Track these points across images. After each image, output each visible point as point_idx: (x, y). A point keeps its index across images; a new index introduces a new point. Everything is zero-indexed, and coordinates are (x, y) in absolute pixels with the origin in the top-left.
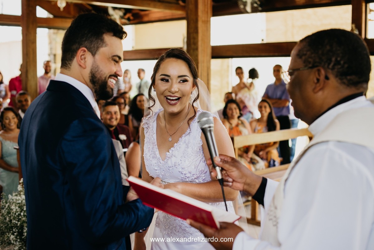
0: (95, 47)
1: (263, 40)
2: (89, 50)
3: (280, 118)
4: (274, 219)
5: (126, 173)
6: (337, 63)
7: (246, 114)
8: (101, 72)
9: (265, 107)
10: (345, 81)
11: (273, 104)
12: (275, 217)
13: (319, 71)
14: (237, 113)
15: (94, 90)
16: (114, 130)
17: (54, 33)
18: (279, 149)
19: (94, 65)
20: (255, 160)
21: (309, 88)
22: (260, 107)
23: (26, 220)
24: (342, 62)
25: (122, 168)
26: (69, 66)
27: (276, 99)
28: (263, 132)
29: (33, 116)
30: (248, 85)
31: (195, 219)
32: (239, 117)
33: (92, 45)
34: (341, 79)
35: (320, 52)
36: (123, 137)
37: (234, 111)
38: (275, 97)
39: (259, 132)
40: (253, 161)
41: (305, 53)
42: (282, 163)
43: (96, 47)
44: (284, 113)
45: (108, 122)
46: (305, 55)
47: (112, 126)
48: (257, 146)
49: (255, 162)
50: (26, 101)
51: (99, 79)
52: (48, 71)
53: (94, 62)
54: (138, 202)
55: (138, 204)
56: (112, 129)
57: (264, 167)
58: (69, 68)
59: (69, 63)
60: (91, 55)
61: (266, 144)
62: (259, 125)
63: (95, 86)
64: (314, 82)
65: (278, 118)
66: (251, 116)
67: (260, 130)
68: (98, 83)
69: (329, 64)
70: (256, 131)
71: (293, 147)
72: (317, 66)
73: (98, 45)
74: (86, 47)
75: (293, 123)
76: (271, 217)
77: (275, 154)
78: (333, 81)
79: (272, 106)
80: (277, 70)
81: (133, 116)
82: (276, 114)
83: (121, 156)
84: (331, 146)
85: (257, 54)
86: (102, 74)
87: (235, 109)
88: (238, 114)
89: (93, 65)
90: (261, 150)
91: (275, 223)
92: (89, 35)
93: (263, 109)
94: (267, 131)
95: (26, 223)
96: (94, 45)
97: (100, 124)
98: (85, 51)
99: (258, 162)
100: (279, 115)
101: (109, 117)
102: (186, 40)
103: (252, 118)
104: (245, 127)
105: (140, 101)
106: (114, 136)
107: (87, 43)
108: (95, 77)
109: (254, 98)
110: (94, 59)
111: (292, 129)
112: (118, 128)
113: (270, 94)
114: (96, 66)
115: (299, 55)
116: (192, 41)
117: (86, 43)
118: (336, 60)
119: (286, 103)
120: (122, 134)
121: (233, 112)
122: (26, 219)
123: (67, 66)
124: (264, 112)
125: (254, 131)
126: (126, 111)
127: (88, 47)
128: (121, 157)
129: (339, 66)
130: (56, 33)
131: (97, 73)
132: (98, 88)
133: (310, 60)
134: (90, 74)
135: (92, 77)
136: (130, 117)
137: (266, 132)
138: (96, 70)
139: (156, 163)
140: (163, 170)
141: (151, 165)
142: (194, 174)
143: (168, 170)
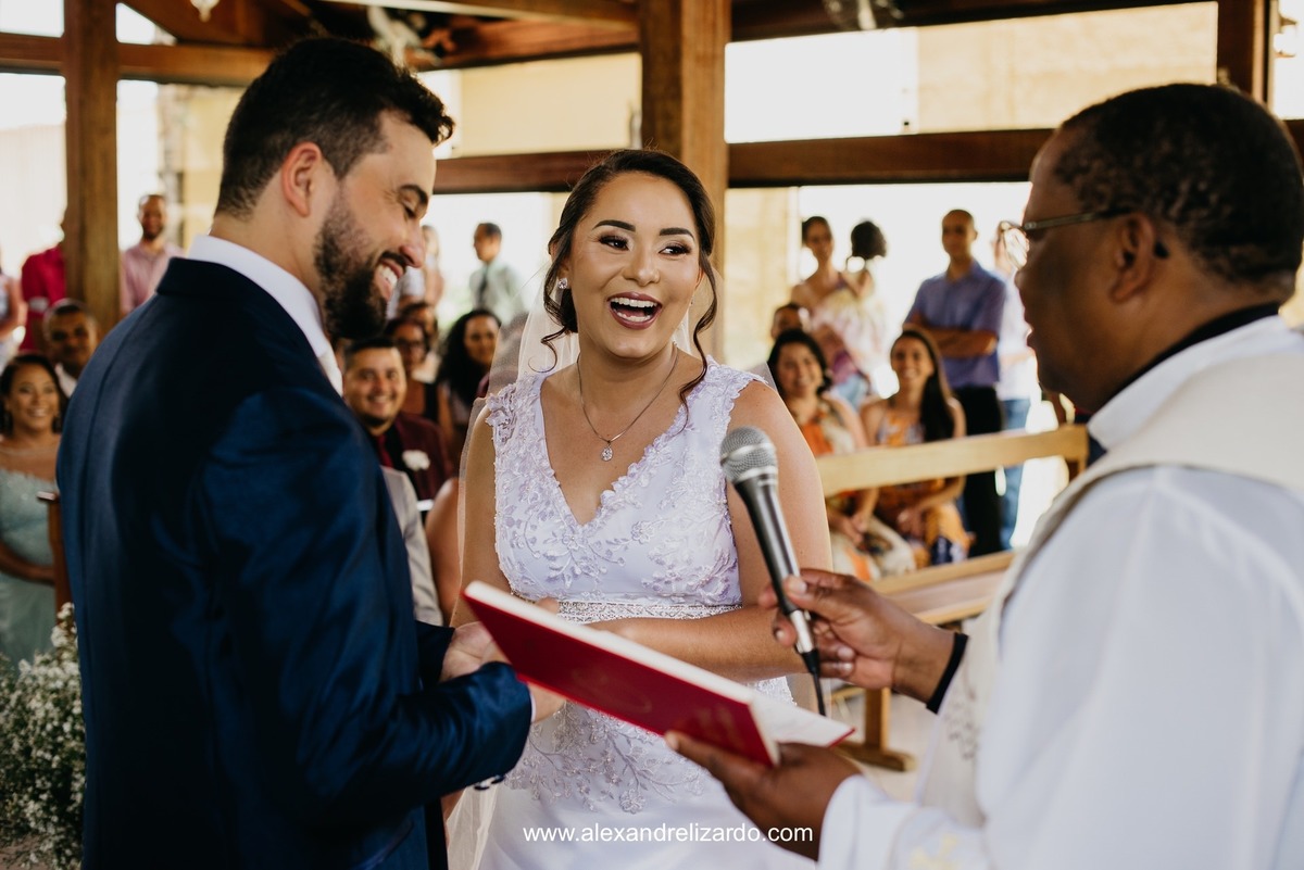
0: (347, 149)
1: (906, 124)
2: (328, 154)
3: (963, 395)
4: (966, 734)
5: (430, 586)
6: (1197, 199)
7: (844, 382)
8: (360, 237)
9: (916, 357)
10: (1222, 262)
11: (942, 345)
12: (969, 726)
13: (1134, 226)
14: (812, 377)
15: (323, 298)
16: (387, 433)
17: (178, 99)
18: (961, 503)
19: (337, 209)
20: (880, 538)
21: (1098, 285)
22: (898, 357)
23: (80, 747)
24: (1213, 198)
25: (414, 569)
26: (250, 205)
27: (953, 328)
28: (907, 444)
29: (108, 382)
30: (851, 279)
31: (694, 731)
32: (820, 391)
33: (341, 142)
34: (1208, 256)
35: (1138, 162)
36: (417, 460)
37: (804, 370)
38: (947, 322)
39: (893, 442)
40: (874, 543)
41: (1084, 163)
42: (974, 551)
43: (351, 150)
44: (980, 376)
45: (366, 405)
46: (1085, 170)
47: (378, 422)
48: (884, 492)
49: (882, 545)
50: (81, 333)
51: (349, 259)
52: (154, 230)
53: (340, 198)
54: (475, 684)
55: (472, 691)
56: (378, 431)
57: (912, 565)
58: (249, 212)
59: (250, 196)
60: (332, 172)
61: (917, 484)
62: (894, 420)
63: (331, 281)
64: (1114, 264)
65: (961, 394)
66: (863, 386)
67: (897, 436)
68: (342, 273)
69: (1169, 203)
70: (883, 440)
71: (1011, 496)
72: (1126, 211)
73: (360, 141)
74: (318, 143)
75: (1010, 414)
76: (957, 728)
77: (949, 519)
78: (1182, 263)
79: (938, 353)
80: (957, 227)
81: (452, 388)
82: (951, 379)
83: (411, 524)
84: (1161, 481)
85: (886, 173)
86: (360, 242)
87: (807, 362)
88: (819, 381)
89: (334, 206)
90: (902, 506)
91: (968, 749)
92: (333, 106)
93: (910, 362)
94: (919, 438)
95: (83, 757)
96: (347, 140)
97: (337, 410)
98: (312, 158)
99: (890, 547)
100: (961, 382)
101: (366, 388)
102: (638, 122)
103: (868, 393)
104: (841, 423)
105: (477, 337)
106: (386, 456)
107: (322, 132)
108: (338, 251)
109: (874, 326)
110: (341, 187)
111: (1008, 435)
112: (400, 427)
113: (930, 311)
114: (344, 214)
115: (1064, 171)
116: (660, 125)
117: (320, 130)
118: (1193, 189)
119: (986, 344)
120: (414, 448)
121: (798, 375)
122: (81, 744)
123: (241, 204)
124: (911, 373)
125: (875, 439)
126: (427, 371)
127: (324, 143)
128: (410, 531)
129: (1204, 213)
130: (187, 99)
131: (344, 236)
132: (339, 290)
133: (1102, 188)
134: (321, 237)
135: (325, 248)
136: (445, 392)
137: (917, 443)
138: (344, 225)
139: (554, 534)
140: (586, 558)
141: (534, 541)
142: (701, 568)
143: (603, 554)
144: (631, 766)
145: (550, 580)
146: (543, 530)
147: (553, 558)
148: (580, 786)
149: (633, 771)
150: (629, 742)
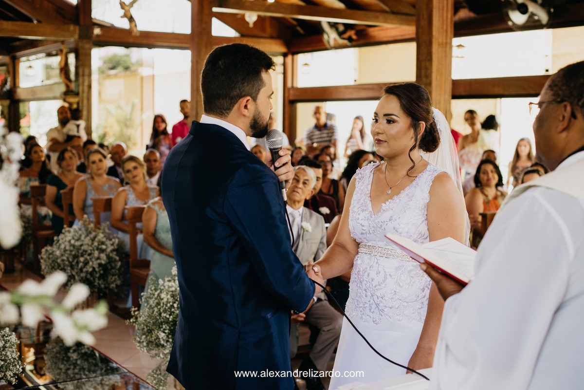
13: (566, 106)
14: (494, 179)
32: (497, 186)
36: (325, 210)
41: (557, 83)
46: (557, 86)
72: (565, 101)
88: (497, 181)
112: (318, 198)
115: (551, 86)
116: (423, 72)
120: (323, 206)
133: (560, 93)
136: (342, 183)
139: (365, 217)
140: (374, 227)
141: (358, 219)
142: (411, 236)
143: (379, 226)
144: (378, 307)
145: (362, 234)
146: (363, 215)
147: (363, 226)
148: (361, 312)
149: (379, 309)
150: (378, 298)
